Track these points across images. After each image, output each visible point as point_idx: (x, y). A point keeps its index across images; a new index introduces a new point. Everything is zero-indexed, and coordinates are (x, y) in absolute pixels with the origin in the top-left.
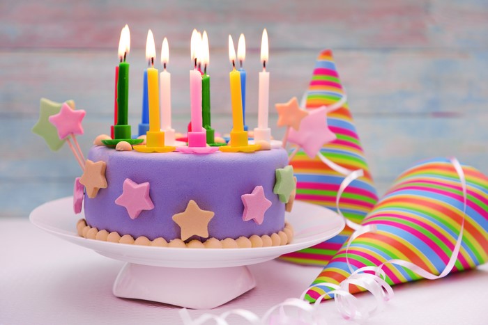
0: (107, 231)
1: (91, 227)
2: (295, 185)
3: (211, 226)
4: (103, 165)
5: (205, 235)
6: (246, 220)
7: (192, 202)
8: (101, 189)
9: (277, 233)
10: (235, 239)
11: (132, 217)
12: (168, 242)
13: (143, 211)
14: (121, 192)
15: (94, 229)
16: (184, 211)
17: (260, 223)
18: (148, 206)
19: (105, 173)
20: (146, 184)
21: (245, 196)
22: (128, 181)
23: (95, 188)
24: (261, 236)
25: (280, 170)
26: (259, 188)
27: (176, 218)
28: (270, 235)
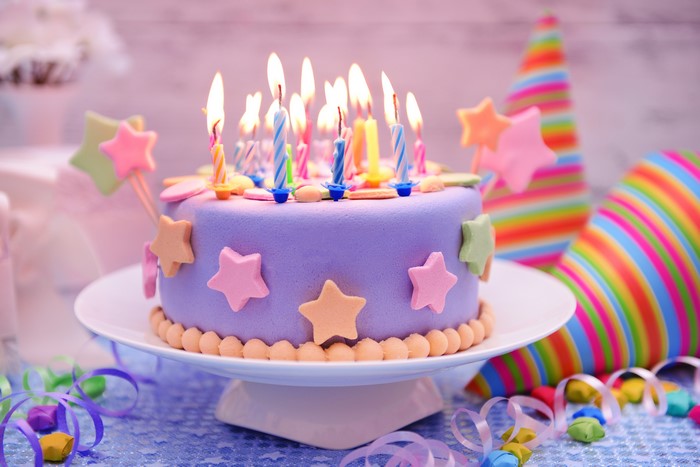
0: (199, 329)
1: (173, 323)
2: (493, 240)
3: (361, 320)
4: (188, 226)
5: (353, 336)
6: (417, 309)
7: (329, 282)
8: (183, 264)
9: (468, 323)
10: (402, 339)
11: (235, 308)
12: (297, 347)
13: (251, 298)
14: (216, 268)
15: (177, 327)
16: (316, 298)
17: (439, 311)
18: (260, 291)
19: (190, 238)
20: (255, 257)
21: (414, 270)
22: (226, 251)
23: (175, 263)
24: (442, 330)
25: (469, 222)
26: (436, 256)
27: (306, 308)
28: (456, 328)
